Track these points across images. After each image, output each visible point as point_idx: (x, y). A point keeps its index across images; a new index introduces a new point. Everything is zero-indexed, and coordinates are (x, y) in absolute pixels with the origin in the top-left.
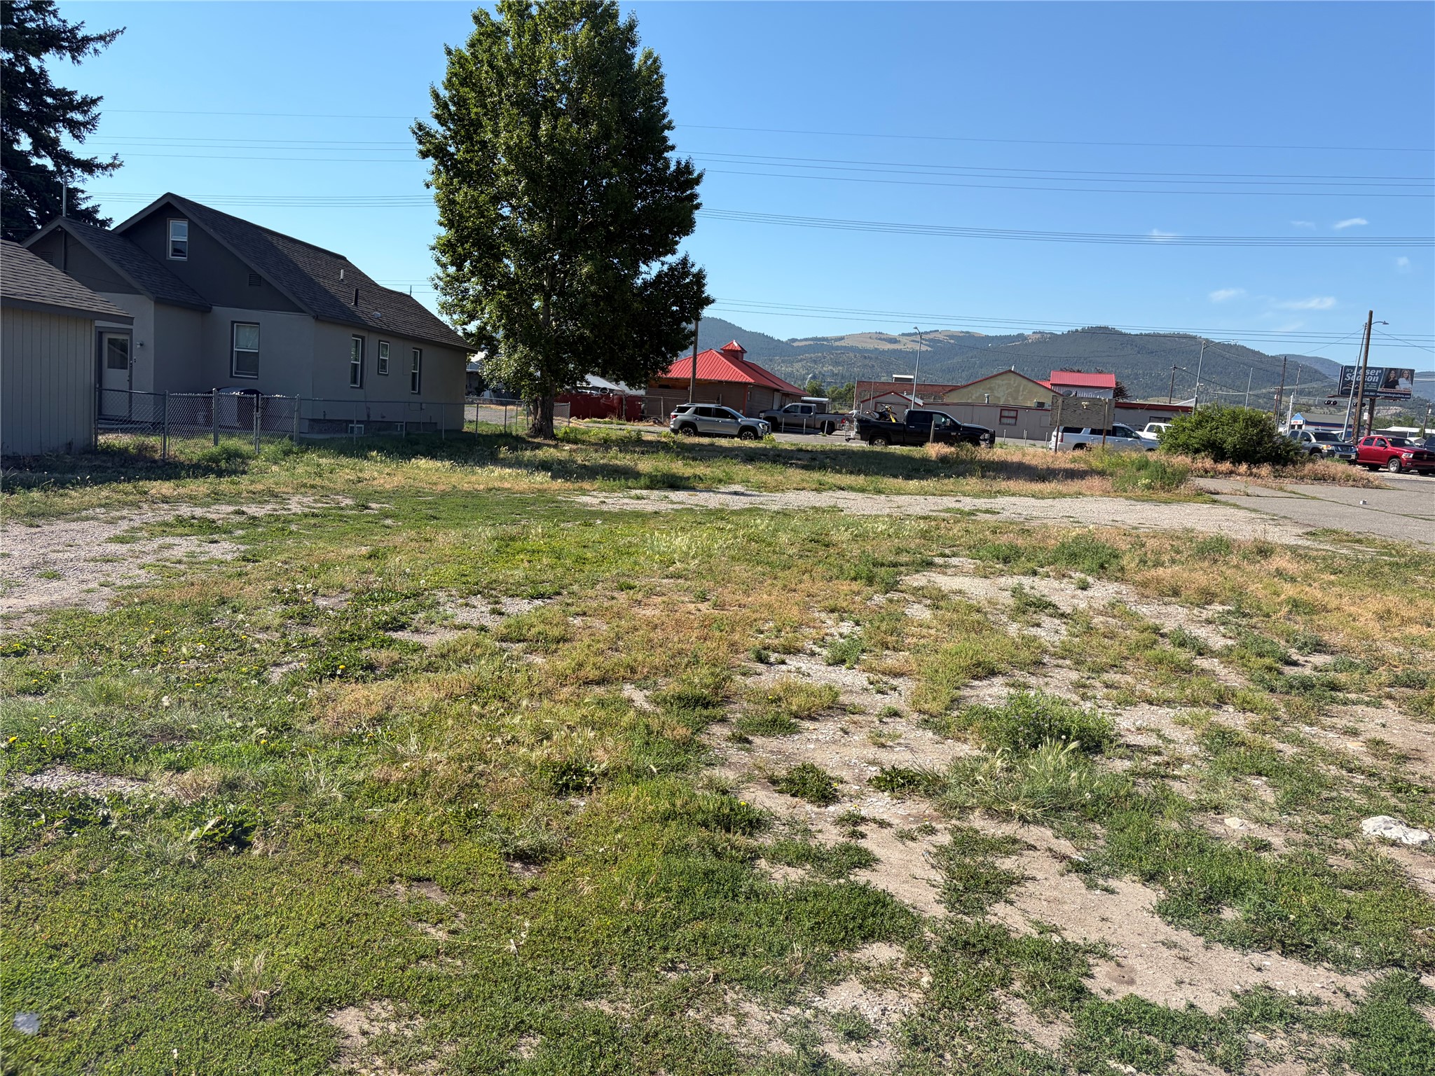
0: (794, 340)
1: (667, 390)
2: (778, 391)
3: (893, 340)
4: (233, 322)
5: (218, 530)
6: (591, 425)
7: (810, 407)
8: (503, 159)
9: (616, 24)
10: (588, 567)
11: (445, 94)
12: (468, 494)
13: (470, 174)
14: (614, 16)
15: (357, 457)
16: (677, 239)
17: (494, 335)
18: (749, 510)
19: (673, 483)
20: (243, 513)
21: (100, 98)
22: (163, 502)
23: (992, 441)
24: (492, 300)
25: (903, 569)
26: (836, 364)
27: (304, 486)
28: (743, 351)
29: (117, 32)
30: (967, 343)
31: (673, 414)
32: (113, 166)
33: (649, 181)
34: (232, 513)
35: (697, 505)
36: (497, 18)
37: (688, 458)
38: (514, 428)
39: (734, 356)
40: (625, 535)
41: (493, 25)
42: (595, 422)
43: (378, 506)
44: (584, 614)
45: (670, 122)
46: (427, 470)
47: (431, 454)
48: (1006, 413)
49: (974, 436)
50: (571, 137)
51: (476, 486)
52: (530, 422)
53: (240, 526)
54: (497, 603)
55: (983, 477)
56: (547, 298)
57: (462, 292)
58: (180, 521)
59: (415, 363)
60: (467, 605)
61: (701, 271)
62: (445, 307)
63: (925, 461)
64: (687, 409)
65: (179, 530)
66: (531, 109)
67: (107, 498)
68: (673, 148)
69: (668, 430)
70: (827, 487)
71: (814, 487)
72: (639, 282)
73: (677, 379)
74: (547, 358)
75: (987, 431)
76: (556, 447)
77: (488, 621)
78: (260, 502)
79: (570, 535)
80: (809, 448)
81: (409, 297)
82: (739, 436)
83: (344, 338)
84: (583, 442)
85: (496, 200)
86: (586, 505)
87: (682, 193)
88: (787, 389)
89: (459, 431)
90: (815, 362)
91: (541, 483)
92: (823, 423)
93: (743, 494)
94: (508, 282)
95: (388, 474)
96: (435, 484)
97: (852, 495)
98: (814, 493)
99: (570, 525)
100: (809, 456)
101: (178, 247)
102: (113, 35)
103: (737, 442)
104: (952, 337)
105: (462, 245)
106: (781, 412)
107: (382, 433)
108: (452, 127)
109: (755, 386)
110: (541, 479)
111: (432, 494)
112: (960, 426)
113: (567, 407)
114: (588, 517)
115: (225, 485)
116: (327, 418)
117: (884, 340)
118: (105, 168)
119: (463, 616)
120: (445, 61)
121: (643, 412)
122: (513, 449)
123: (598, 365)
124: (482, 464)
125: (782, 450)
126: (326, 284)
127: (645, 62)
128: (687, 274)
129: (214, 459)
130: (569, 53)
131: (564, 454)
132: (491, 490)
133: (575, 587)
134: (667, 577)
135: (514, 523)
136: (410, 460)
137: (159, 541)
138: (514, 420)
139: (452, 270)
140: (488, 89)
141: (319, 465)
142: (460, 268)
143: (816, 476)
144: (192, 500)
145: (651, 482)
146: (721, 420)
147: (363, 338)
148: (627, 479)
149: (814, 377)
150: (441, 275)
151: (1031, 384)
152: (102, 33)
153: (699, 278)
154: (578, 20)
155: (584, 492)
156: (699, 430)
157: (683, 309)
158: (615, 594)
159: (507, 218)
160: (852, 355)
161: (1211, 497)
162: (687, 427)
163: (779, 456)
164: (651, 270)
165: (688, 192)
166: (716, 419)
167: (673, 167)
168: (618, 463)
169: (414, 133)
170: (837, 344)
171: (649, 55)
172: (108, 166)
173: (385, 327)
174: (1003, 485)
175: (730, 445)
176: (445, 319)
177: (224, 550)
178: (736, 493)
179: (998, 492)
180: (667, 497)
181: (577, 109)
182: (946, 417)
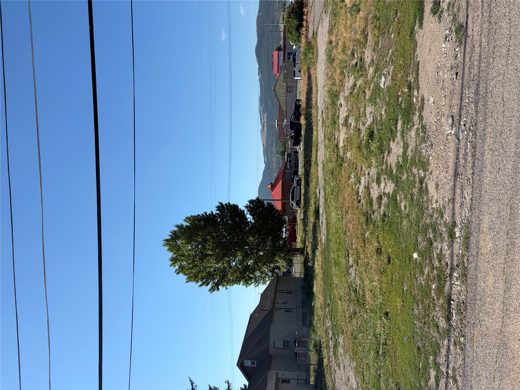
0: (265, 162)
1: (286, 209)
2: (284, 171)
3: (263, 127)
4: (274, 348)
5: (336, 343)
6: (299, 235)
7: (289, 160)
8: (219, 265)
9: (177, 231)
10: (341, 242)
11: (200, 283)
12: (323, 275)
13: (223, 275)
14: (175, 231)
15: (314, 309)
16: (239, 210)
17: (272, 267)
18: (324, 190)
19: (317, 212)
20: (332, 337)
21: (209, 386)
22: (329, 360)
23: (299, 100)
24: (262, 268)
25: (339, 154)
26: (272, 146)
27: (323, 323)
28: (271, 183)
29: (190, 380)
30: (263, 99)
31: (294, 208)
32: (228, 383)
33: (222, 219)
34: (332, 341)
35: (324, 206)
36: (177, 267)
37: (309, 205)
38: (302, 261)
39: (273, 186)
40: (333, 230)
41: (179, 268)
42: (298, 233)
43: (328, 301)
44: (352, 244)
45: (204, 213)
46: (317, 288)
47: (312, 287)
48: (289, 91)
49: (298, 107)
50: (212, 244)
51: (321, 273)
52: (299, 256)
53: (335, 338)
54: (350, 266)
55: (311, 108)
56: (260, 251)
57: (259, 277)
58: (334, 353)
59: (282, 292)
60: (351, 274)
61: (249, 202)
62: (264, 283)
63: (306, 125)
64: (292, 203)
65: (337, 353)
66: (204, 257)
67: (329, 375)
68: (212, 212)
69: (299, 210)
70: (316, 162)
71: (316, 166)
72: (253, 221)
73: (282, 206)
74: (279, 250)
75: (296, 102)
76: (307, 247)
77: (354, 268)
78: (328, 334)
79: (334, 246)
80: (304, 163)
81: (262, 294)
82: (300, 186)
83: (277, 315)
84: (305, 238)
85: (231, 267)
86: (325, 240)
87: (225, 208)
88: (283, 168)
89: (304, 279)
90: (272, 154)
91: (319, 253)
92: (295, 155)
93: (320, 190)
94: (255, 263)
95: (319, 299)
96: (321, 285)
97: (319, 154)
98: (318, 166)
99: (331, 245)
100: (306, 164)
101: (252, 364)
102: (191, 381)
103: (302, 187)
104: (261, 105)
105: (245, 277)
106: (291, 170)
107: (306, 303)
108: (210, 281)
109: (283, 179)
110: (318, 253)
111: (324, 286)
112: (294, 112)
113: (293, 243)
114: (328, 240)
115: (324, 345)
116: (302, 320)
117: (263, 129)
118: (229, 386)
119: (353, 275)
120: (190, 283)
121: (293, 217)
122: (309, 261)
123: (280, 234)
124: (314, 271)
125: (305, 172)
126: (260, 320)
127: (187, 221)
128: (250, 206)
129: (317, 351)
130: (187, 245)
131: (309, 245)
132: (322, 268)
133: (346, 246)
134: (343, 220)
135: (331, 262)
136: (314, 293)
137: (340, 357)
138: (299, 261)
139: (253, 280)
140: (198, 270)
141: (317, 320)
142: (252, 278)
143: (313, 163)
144: (328, 353)
145: (317, 219)
146: (295, 192)
147: (276, 308)
148: (317, 226)
149: (277, 154)
150: (254, 284)
151: (278, 81)
152: (191, 384)
153: (251, 202)
154: (177, 242)
155: (321, 240)
156: (299, 199)
157: (260, 207)
158: (347, 235)
159: (236, 263)
160: (269, 141)
161: (315, 35)
162: (298, 204)
163: (306, 174)
164: (249, 217)
165: (225, 206)
166: (295, 194)
167: (218, 212)
168: (311, 228)
169: (212, 292)
170: (265, 146)
171: (185, 221)
172: (228, 385)
173: (272, 302)
174: (314, 102)
175: (304, 189)
176: (268, 283)
177: (341, 340)
178: (319, 192)
179: (316, 104)
180: (321, 215)
181: (203, 242)
182: (291, 116)
